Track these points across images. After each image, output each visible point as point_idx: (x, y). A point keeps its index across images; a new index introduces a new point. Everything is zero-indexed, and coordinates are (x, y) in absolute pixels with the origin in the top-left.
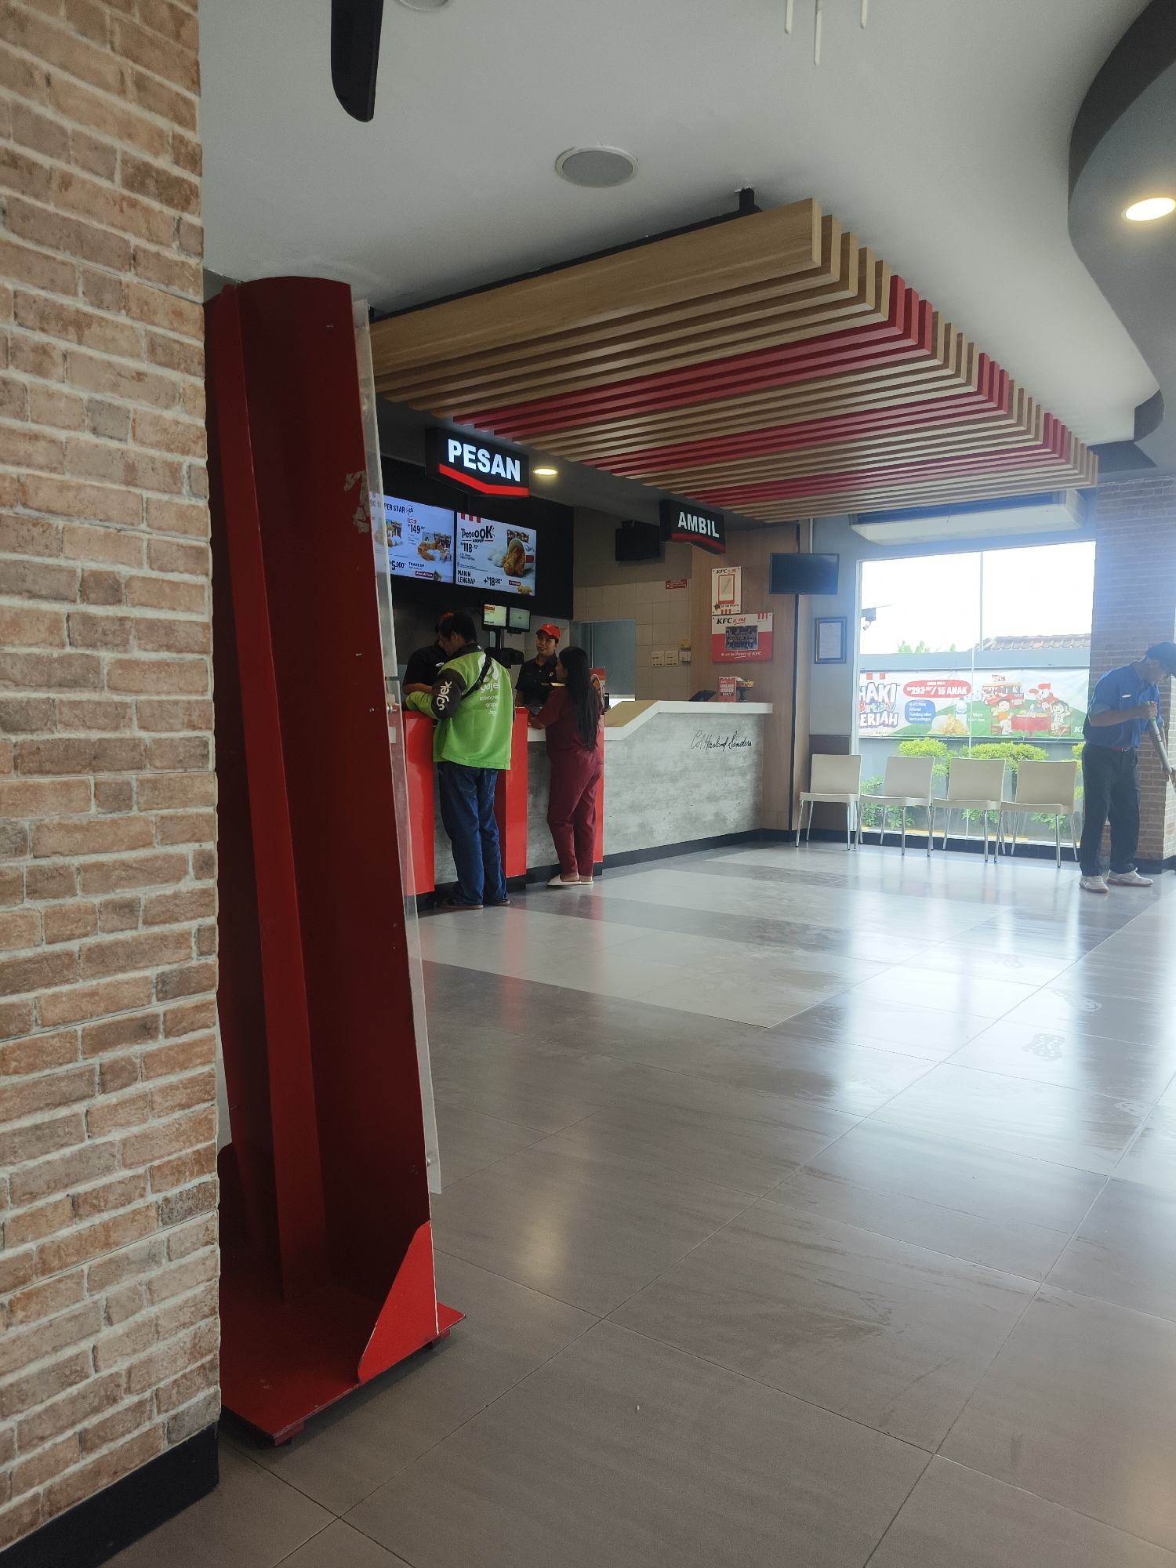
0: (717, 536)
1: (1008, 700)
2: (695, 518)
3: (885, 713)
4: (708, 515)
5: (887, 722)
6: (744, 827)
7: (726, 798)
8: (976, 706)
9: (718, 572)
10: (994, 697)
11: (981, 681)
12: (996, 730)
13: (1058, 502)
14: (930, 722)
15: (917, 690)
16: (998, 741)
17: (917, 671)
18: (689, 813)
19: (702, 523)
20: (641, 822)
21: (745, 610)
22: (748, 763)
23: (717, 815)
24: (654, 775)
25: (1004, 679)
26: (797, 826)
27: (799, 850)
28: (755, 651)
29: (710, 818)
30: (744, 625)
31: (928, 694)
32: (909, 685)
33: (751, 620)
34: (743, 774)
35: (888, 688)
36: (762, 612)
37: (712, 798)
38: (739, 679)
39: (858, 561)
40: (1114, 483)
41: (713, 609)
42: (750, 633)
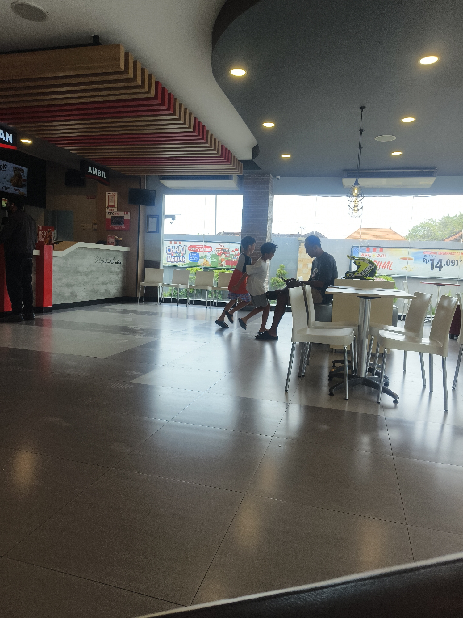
0: (106, 178)
1: (225, 254)
2: (96, 169)
3: (181, 257)
4: (102, 169)
5: (182, 261)
6: (118, 295)
7: (110, 283)
8: (213, 256)
9: (108, 193)
10: (220, 252)
11: (216, 246)
12: (221, 265)
13: (231, 179)
14: (198, 261)
15: (193, 249)
16: (221, 269)
17: (193, 241)
18: (94, 289)
19: (99, 172)
20: (71, 291)
21: (119, 210)
22: (120, 270)
23: (106, 290)
24: (77, 272)
25: (223, 246)
26: (139, 295)
27: (139, 304)
28: (123, 227)
29: (103, 291)
30: (119, 216)
31: (197, 250)
32: (190, 247)
33: (121, 214)
34: (117, 274)
35: (182, 247)
36: (126, 211)
37: (104, 283)
38: (116, 237)
39: (163, 194)
40: (249, 175)
41: (106, 208)
42: (121, 219)
